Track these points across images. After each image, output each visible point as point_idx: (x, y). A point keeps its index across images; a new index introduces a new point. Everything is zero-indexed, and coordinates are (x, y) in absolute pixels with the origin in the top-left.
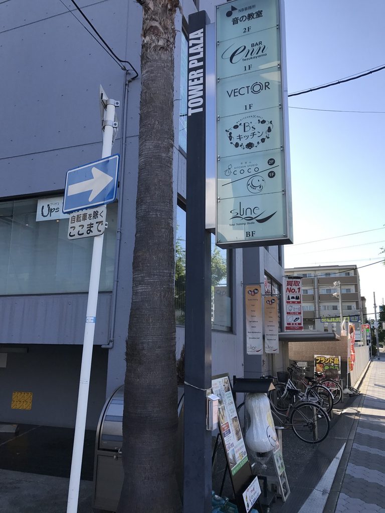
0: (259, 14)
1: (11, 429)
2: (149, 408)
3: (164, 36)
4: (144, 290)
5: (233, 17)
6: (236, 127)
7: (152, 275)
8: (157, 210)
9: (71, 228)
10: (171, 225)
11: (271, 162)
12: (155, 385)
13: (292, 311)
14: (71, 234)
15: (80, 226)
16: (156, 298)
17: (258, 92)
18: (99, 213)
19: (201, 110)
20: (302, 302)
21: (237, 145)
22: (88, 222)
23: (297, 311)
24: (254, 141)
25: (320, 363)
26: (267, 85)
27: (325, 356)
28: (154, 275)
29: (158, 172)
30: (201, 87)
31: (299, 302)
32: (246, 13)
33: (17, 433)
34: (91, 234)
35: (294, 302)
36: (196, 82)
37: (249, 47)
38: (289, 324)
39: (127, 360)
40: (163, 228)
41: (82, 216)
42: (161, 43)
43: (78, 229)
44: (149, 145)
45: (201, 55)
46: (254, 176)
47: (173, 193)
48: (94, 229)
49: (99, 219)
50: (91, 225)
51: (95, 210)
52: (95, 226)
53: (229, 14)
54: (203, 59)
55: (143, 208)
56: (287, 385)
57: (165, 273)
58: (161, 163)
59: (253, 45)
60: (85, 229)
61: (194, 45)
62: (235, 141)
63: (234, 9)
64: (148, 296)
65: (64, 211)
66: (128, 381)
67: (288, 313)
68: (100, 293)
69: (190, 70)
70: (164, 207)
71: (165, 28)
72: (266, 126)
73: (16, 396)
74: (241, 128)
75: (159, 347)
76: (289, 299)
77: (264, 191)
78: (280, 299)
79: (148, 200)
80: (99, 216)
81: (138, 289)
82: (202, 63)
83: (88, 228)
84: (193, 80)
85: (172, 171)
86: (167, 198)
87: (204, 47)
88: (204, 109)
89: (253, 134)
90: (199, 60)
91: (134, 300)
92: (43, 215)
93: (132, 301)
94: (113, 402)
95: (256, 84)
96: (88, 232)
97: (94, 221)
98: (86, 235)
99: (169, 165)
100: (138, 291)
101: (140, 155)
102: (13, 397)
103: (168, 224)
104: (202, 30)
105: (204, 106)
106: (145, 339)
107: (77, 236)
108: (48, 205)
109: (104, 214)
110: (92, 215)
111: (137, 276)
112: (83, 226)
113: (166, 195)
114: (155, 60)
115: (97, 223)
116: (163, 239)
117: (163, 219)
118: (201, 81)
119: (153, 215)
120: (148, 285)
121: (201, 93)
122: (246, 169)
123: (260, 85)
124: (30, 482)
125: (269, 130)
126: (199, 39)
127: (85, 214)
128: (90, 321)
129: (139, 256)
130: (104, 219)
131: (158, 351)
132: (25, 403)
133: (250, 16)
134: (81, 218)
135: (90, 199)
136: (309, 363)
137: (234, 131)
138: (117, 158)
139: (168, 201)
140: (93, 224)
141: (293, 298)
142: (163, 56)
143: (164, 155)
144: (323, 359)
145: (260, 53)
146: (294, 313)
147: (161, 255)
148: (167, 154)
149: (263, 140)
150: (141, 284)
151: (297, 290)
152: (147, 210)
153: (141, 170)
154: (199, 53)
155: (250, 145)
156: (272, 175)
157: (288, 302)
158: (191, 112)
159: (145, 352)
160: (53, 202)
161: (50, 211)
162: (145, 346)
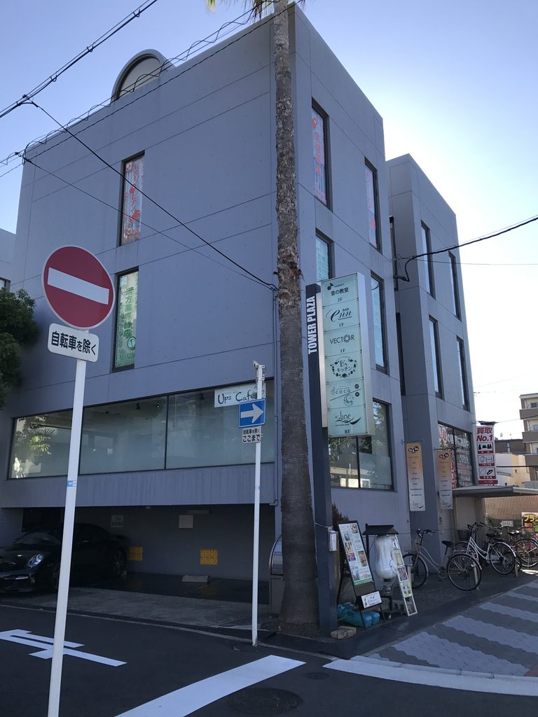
0: (346, 290)
1: (204, 579)
3: (293, 298)
4: (289, 467)
5: (332, 290)
6: (336, 363)
7: (293, 457)
8: (293, 415)
9: (244, 437)
11: (357, 386)
13: (485, 462)
14: (244, 440)
15: (248, 436)
16: (296, 472)
17: (348, 341)
18: (258, 430)
19: (316, 350)
20: (494, 451)
21: (337, 375)
22: (252, 435)
23: (489, 462)
24: (347, 372)
25: (529, 522)
26: (352, 337)
27: (535, 513)
29: (293, 390)
30: (315, 336)
31: (492, 452)
32: (339, 288)
33: (209, 582)
34: (254, 441)
35: (485, 452)
36: (312, 332)
37: (341, 311)
38: (482, 477)
40: (298, 426)
42: (290, 304)
44: (287, 373)
45: (314, 314)
46: (348, 395)
48: (256, 439)
49: (258, 433)
50: (254, 437)
51: (255, 428)
52: (256, 437)
53: (329, 288)
54: (315, 317)
55: (285, 414)
56: (469, 544)
57: (301, 455)
59: (343, 310)
60: (251, 439)
61: (310, 307)
62: (336, 372)
63: (332, 285)
64: (291, 471)
67: (480, 465)
68: (261, 463)
69: (308, 324)
70: (298, 413)
71: (293, 292)
72: (353, 363)
73: (204, 553)
74: (339, 364)
75: (300, 503)
76: (480, 448)
77: (354, 404)
78: (471, 449)
82: (314, 320)
84: (310, 330)
86: (300, 406)
87: (316, 309)
88: (318, 350)
89: (346, 368)
90: (313, 317)
92: (219, 402)
95: (346, 336)
97: (255, 434)
98: (251, 441)
99: (300, 384)
100: (285, 468)
102: (201, 554)
104: (314, 297)
105: (317, 348)
106: (291, 498)
107: (247, 442)
108: (223, 394)
109: (260, 431)
110: (254, 431)
111: (284, 458)
113: (299, 404)
114: (287, 316)
116: (299, 434)
117: (298, 420)
118: (315, 331)
119: (291, 418)
120: (291, 464)
121: (315, 340)
122: (343, 390)
123: (349, 336)
125: (355, 366)
126: (312, 303)
127: (250, 430)
128: (257, 489)
129: (285, 445)
130: (260, 434)
131: (299, 505)
132: (212, 559)
133: (341, 291)
135: (253, 422)
136: (515, 522)
137: (335, 365)
139: (301, 408)
141: (484, 447)
142: (292, 312)
144: (532, 517)
145: (348, 316)
146: (487, 465)
147: (298, 444)
148: (299, 377)
149: (352, 372)
150: (287, 463)
151: (489, 438)
152: (288, 416)
153: (283, 389)
154: (312, 313)
155: (344, 375)
156: (357, 395)
157: (479, 452)
158: (310, 352)
159: (291, 505)
160: (227, 392)
161: (225, 399)
162: (291, 502)
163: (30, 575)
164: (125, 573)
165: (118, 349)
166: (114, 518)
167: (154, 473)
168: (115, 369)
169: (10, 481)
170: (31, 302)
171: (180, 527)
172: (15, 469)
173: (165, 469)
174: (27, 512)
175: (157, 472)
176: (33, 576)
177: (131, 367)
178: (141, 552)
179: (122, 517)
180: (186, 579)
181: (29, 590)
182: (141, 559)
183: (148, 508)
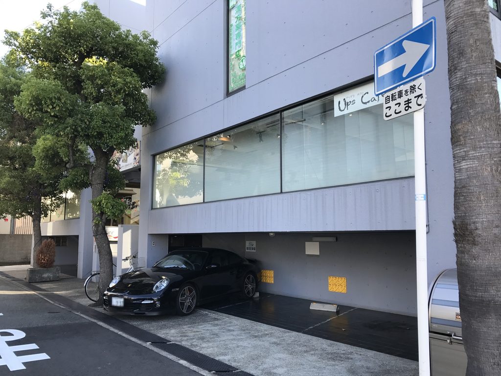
1: (333, 309)
2: (492, 291)
4: (469, 166)
7: (477, 148)
8: (476, 75)
9: (386, 108)
10: (495, 88)
12: (497, 268)
14: (387, 115)
15: (396, 105)
16: (486, 173)
18: (417, 87)
22: (405, 98)
28: (481, 147)
29: (472, 31)
33: (338, 312)
34: (410, 110)
39: (456, 241)
40: (486, 94)
41: (397, 94)
43: (394, 108)
44: (459, 3)
47: (493, 51)
48: (413, 104)
49: (418, 92)
50: (408, 102)
51: (412, 84)
52: (414, 101)
55: (458, 76)
57: (494, 144)
58: (476, 20)
60: (403, 106)
64: (475, 172)
65: (377, 93)
66: (460, 263)
70: (484, 70)
73: (332, 280)
75: (497, 227)
79: (464, 65)
80: (417, 89)
81: (462, 165)
83: (405, 104)
85: (490, 26)
86: (488, 58)
91: (457, 178)
92: (340, 110)
93: (455, 179)
94: (438, 286)
96: (407, 108)
97: (411, 96)
98: (404, 112)
99: (485, 20)
100: (462, 168)
101: (448, 18)
102: (329, 281)
103: (493, 88)
106: (477, 218)
107: (394, 116)
108: (344, 99)
109: (423, 87)
110: (409, 90)
111: (458, 151)
112: (400, 104)
113: (486, 55)
115: (415, 97)
116: (488, 106)
117: (486, 82)
119: (471, 80)
120: (475, 159)
124: (361, 355)
127: (400, 91)
128: (420, 199)
129: (459, 129)
130: (423, 91)
131: (496, 231)
132: (340, 287)
134: (397, 96)
135: (404, 75)
138: (432, 22)
139: (490, 61)
140: (411, 99)
143: (478, 10)
147: (487, 124)
148: (482, 8)
150: (465, 160)
152: (464, 77)
153: (450, 34)
159: (478, 232)
160: (349, 95)
161: (347, 104)
162: (479, 225)
163: (155, 299)
164: (257, 294)
165: (231, 73)
166: (247, 244)
167: (269, 197)
168: (228, 94)
169: (153, 211)
170: (155, 43)
171: (307, 253)
172: (157, 200)
173: (281, 192)
174: (172, 238)
175: (273, 196)
176: (158, 300)
177: (243, 88)
178: (273, 275)
179: (254, 243)
180: (314, 307)
181: (155, 314)
182: (273, 282)
183: (272, 234)
